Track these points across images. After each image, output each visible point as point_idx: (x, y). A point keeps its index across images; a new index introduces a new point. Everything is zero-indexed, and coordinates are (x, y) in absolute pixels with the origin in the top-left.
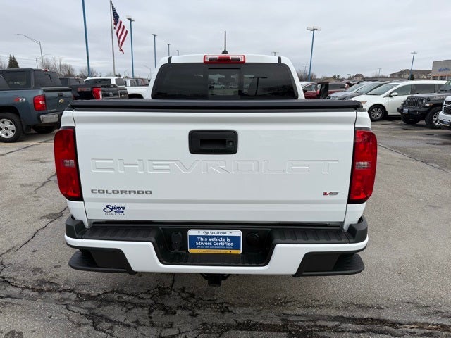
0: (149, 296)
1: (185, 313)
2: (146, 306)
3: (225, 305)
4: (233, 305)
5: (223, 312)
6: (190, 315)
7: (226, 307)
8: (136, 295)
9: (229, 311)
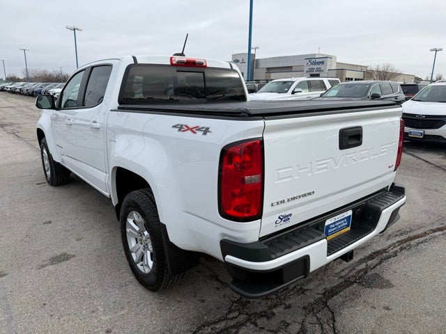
0: (236, 314)
1: (281, 309)
2: (246, 322)
3: (298, 287)
4: (302, 284)
5: (303, 293)
6: (285, 308)
7: (301, 289)
8: (225, 319)
9: (306, 290)
